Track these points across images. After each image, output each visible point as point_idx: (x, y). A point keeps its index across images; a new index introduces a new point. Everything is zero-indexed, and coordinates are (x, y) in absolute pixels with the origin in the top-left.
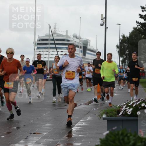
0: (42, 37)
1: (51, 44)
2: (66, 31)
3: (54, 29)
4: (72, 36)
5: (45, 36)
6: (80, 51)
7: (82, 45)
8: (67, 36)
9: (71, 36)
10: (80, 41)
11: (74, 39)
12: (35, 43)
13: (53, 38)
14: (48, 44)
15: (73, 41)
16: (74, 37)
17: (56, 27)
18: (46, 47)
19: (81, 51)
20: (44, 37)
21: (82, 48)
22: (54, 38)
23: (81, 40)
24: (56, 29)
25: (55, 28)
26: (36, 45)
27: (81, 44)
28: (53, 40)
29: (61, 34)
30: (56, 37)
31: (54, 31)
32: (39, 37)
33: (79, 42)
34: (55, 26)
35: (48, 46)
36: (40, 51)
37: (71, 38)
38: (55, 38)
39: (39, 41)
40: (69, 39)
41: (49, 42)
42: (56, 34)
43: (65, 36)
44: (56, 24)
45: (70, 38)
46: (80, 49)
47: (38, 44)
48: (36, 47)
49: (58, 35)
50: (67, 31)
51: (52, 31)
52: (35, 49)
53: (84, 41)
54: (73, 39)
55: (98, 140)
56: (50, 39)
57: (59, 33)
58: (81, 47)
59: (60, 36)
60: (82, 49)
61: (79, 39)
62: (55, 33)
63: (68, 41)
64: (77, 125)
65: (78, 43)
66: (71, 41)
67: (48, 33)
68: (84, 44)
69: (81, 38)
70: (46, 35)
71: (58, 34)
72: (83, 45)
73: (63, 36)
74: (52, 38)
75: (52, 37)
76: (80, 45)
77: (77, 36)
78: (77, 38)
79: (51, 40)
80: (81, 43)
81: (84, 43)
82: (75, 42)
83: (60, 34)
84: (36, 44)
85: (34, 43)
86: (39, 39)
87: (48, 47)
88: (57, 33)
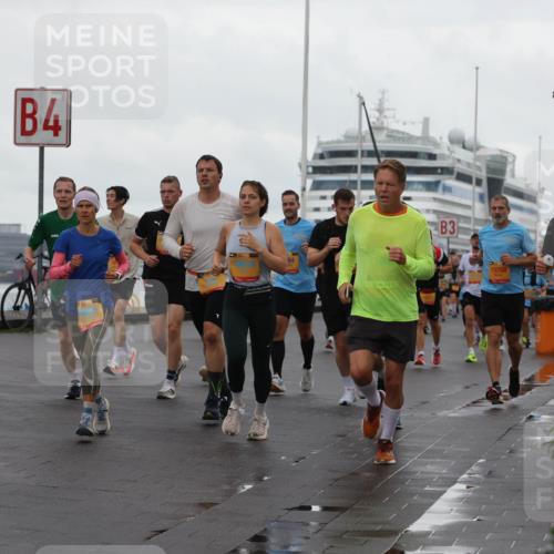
0: (333, 142)
1: (366, 169)
2: (422, 120)
3: (377, 114)
4: (446, 141)
5: (342, 139)
6: (477, 197)
7: (483, 175)
8: (426, 138)
9: (441, 138)
10: (477, 158)
11: (452, 152)
12: (304, 167)
13: (372, 148)
14: (356, 171)
15: (449, 157)
16: (452, 141)
17: (386, 105)
18: (346, 181)
19: (481, 197)
20: (339, 142)
21: (485, 183)
22: (379, 149)
23: (479, 153)
24: (386, 113)
25: (380, 111)
26: (308, 173)
27: (479, 168)
28: (374, 153)
29: (403, 133)
30: (384, 142)
31: (378, 119)
32: (320, 144)
33: (471, 161)
34: (381, 102)
35: (353, 177)
36: (324, 198)
37: (444, 148)
38: (382, 146)
39: (322, 157)
40: (435, 151)
41: (358, 161)
42: (385, 132)
43: (418, 138)
44: (383, 93)
45: (436, 145)
46: (479, 190)
47: (317, 170)
48: (309, 183)
49: (392, 135)
50: (426, 122)
51: (371, 120)
52: (304, 189)
53: (493, 156)
54: (449, 149)
55: (547, 536)
56: (362, 152)
57: (394, 126)
58: (479, 183)
59: (400, 138)
60: (483, 189)
61: (471, 150)
62: (380, 129)
63: (432, 157)
64: (465, 476)
65: (469, 165)
66: (443, 157)
67: (357, 127)
68: (489, 170)
69: (482, 147)
70: (348, 137)
71: (393, 131)
72: (488, 172)
73: (410, 138)
74: (369, 146)
75: (372, 144)
76: (475, 174)
77: (466, 138)
78: (464, 147)
79: (365, 154)
80: (478, 164)
81: (493, 165)
82: (459, 161)
83: (398, 132)
84: (310, 170)
85: (300, 167)
86: (320, 151)
87: (355, 182)
88: (388, 129)
